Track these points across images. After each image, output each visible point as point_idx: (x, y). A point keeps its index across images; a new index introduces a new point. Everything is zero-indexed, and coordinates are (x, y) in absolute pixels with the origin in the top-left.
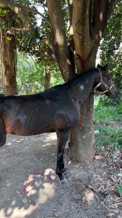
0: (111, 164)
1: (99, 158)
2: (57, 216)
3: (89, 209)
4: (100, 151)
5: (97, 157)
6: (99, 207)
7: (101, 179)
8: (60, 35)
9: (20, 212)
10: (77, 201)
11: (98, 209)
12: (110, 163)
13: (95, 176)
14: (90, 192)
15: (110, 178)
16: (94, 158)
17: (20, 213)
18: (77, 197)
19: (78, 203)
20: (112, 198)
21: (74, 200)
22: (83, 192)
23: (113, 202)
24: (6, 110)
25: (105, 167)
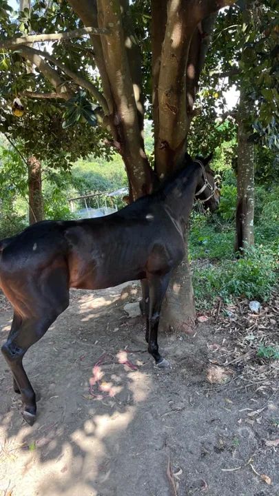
0: (228, 325)
1: (206, 320)
2: (180, 408)
3: (225, 389)
4: (202, 309)
5: (201, 319)
6: (238, 383)
7: (223, 349)
8: (128, 107)
9: (113, 419)
10: (200, 384)
11: (239, 386)
12: (226, 324)
13: (210, 347)
14: (216, 367)
15: (236, 345)
16: (197, 322)
17: (114, 421)
18: (197, 379)
19: (202, 386)
20: (253, 368)
21: (194, 384)
22: (204, 370)
23: (257, 372)
24: (71, 246)
25: (220, 332)
